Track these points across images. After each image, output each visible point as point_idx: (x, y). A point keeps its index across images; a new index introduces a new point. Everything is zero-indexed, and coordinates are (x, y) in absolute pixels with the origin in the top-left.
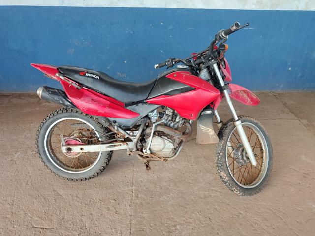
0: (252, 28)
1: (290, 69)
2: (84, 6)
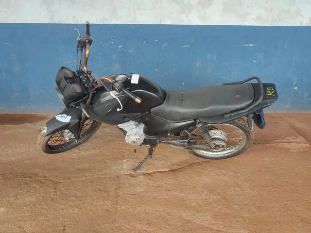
0: (252, 45)
1: (296, 88)
2: (74, 23)
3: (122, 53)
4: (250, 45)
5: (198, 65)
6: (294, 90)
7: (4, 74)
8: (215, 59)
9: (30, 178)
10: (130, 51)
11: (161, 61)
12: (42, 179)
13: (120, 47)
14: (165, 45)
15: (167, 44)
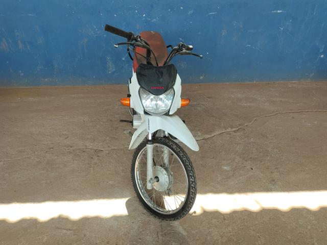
3: (146, 22)
4: (279, 11)
5: (223, 34)
6: (320, 58)
7: (28, 47)
8: (241, 26)
9: (71, 147)
10: (155, 20)
11: (185, 30)
12: (83, 148)
13: (144, 15)
14: (190, 12)
15: (192, 11)
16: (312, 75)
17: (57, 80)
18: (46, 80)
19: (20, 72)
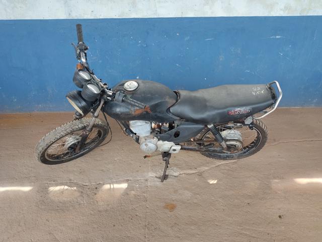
4: (277, 37)
5: (221, 59)
8: (239, 52)
11: (182, 56)
13: (140, 42)
14: (187, 39)
15: (189, 38)
16: (315, 101)
17: (51, 106)
18: (40, 106)
19: (13, 97)
